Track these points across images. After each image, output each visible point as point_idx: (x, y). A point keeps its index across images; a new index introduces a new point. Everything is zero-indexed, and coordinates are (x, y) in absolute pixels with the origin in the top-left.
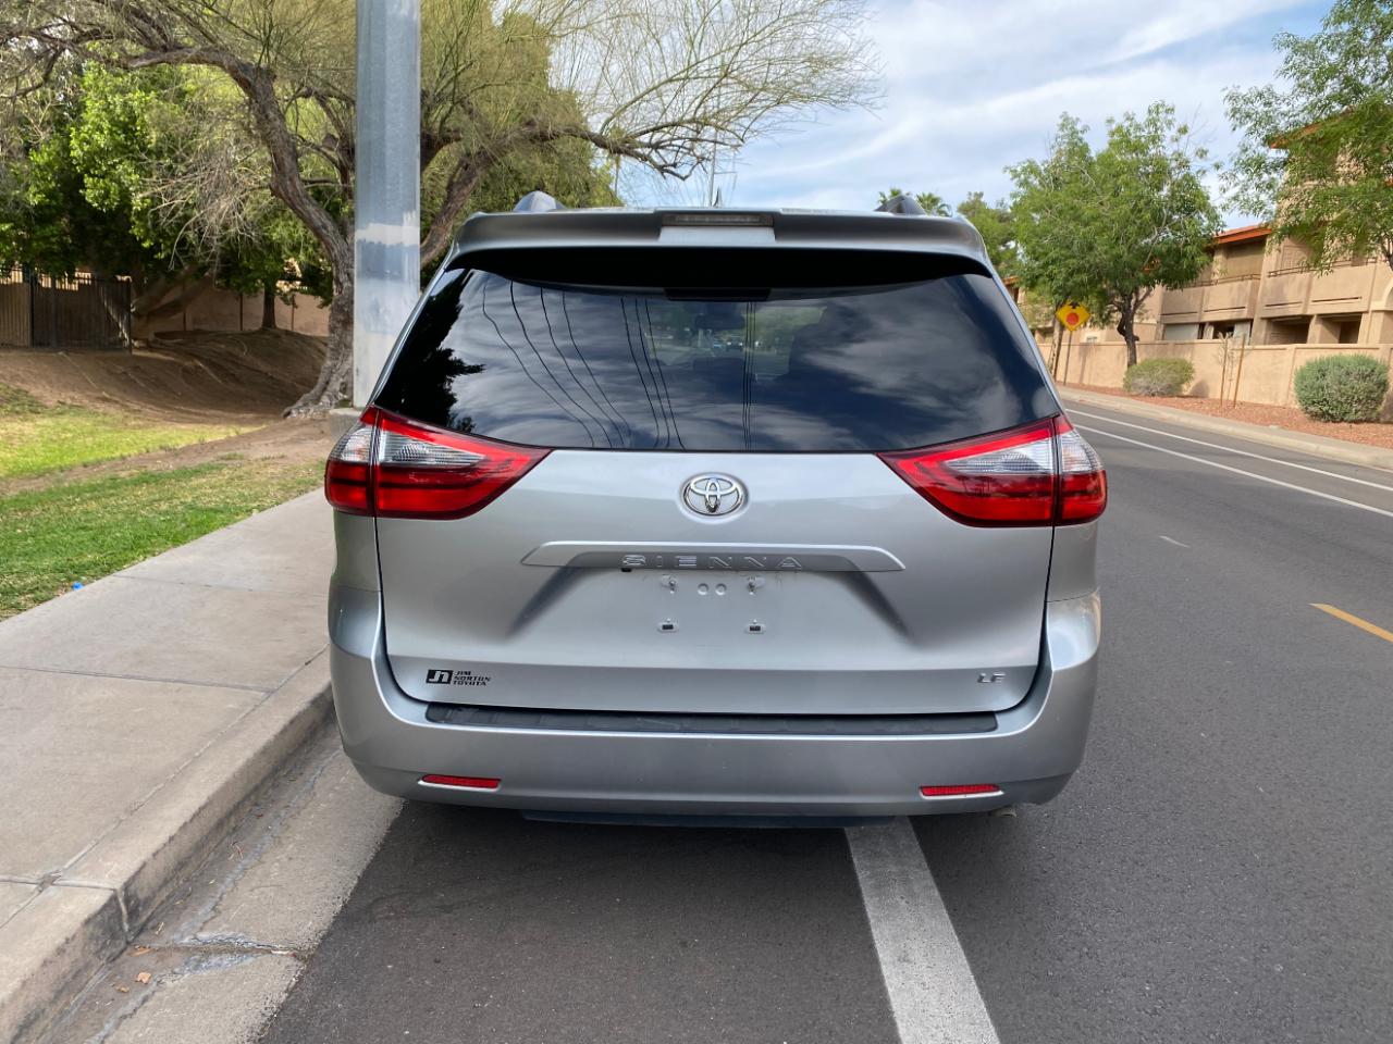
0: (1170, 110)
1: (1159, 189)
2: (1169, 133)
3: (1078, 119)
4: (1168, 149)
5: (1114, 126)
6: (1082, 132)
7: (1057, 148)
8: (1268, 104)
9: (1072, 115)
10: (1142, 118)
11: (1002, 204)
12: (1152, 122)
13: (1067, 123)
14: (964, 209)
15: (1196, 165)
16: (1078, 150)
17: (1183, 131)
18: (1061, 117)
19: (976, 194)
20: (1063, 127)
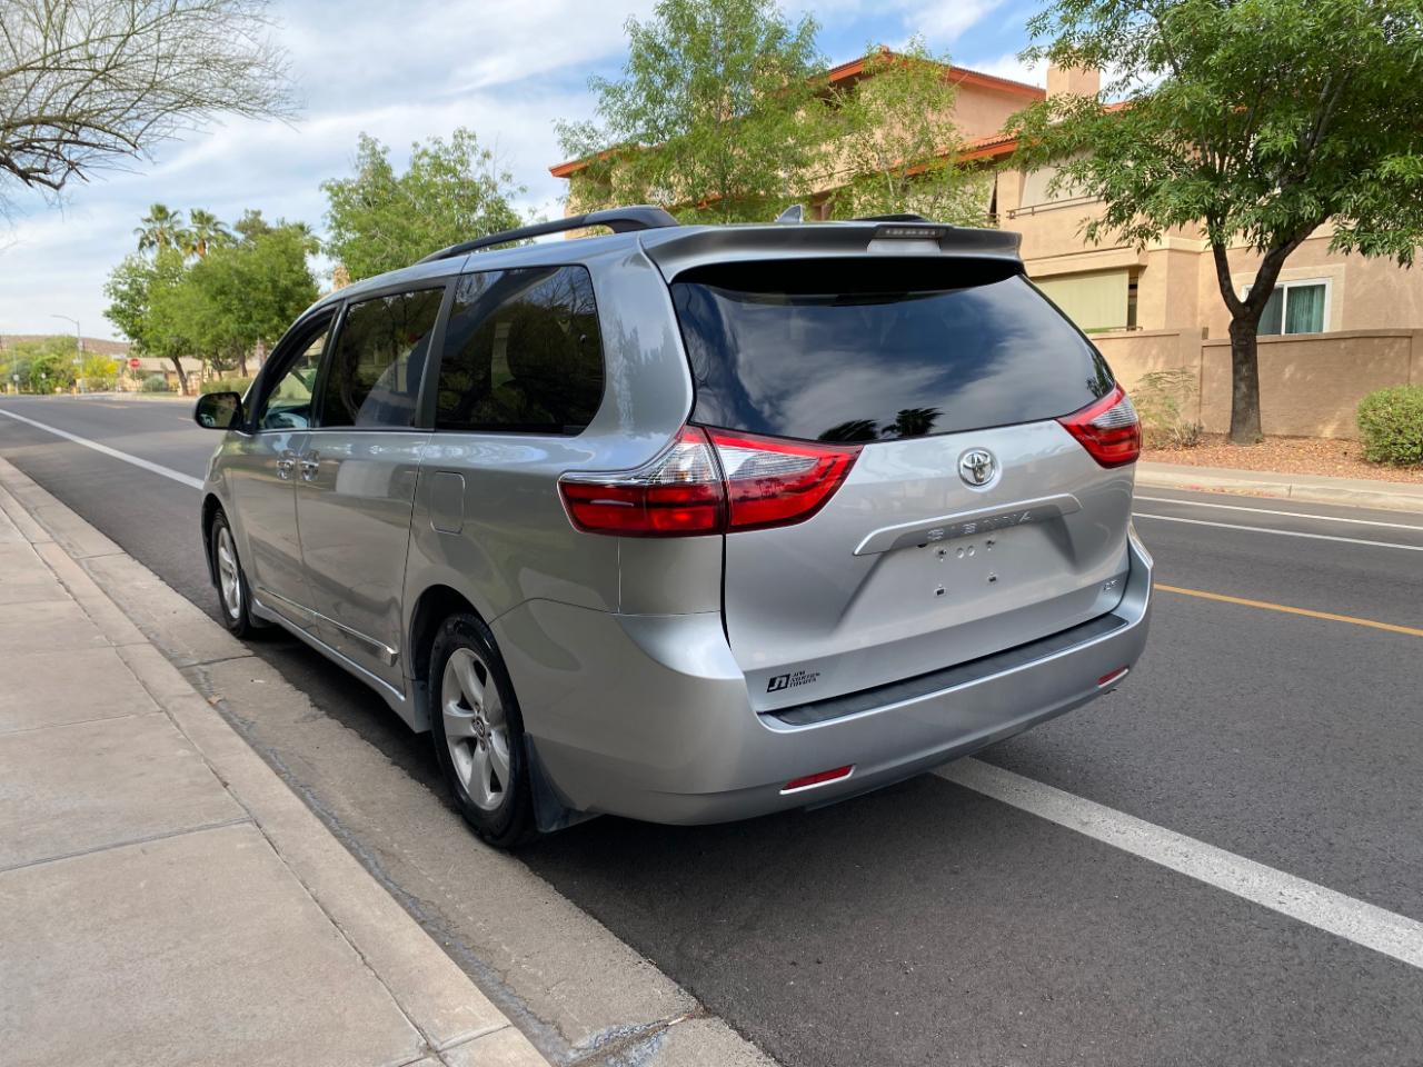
0: (472, 137)
1: (473, 209)
2: (474, 159)
3: (377, 140)
4: (475, 173)
5: (420, 151)
6: (384, 152)
7: (361, 168)
8: (589, 137)
9: (371, 135)
10: (449, 142)
11: (283, 223)
12: (458, 147)
13: (367, 143)
14: (241, 227)
15: (503, 189)
16: (381, 170)
17: (487, 155)
18: (360, 136)
19: (253, 212)
20: (362, 147)
